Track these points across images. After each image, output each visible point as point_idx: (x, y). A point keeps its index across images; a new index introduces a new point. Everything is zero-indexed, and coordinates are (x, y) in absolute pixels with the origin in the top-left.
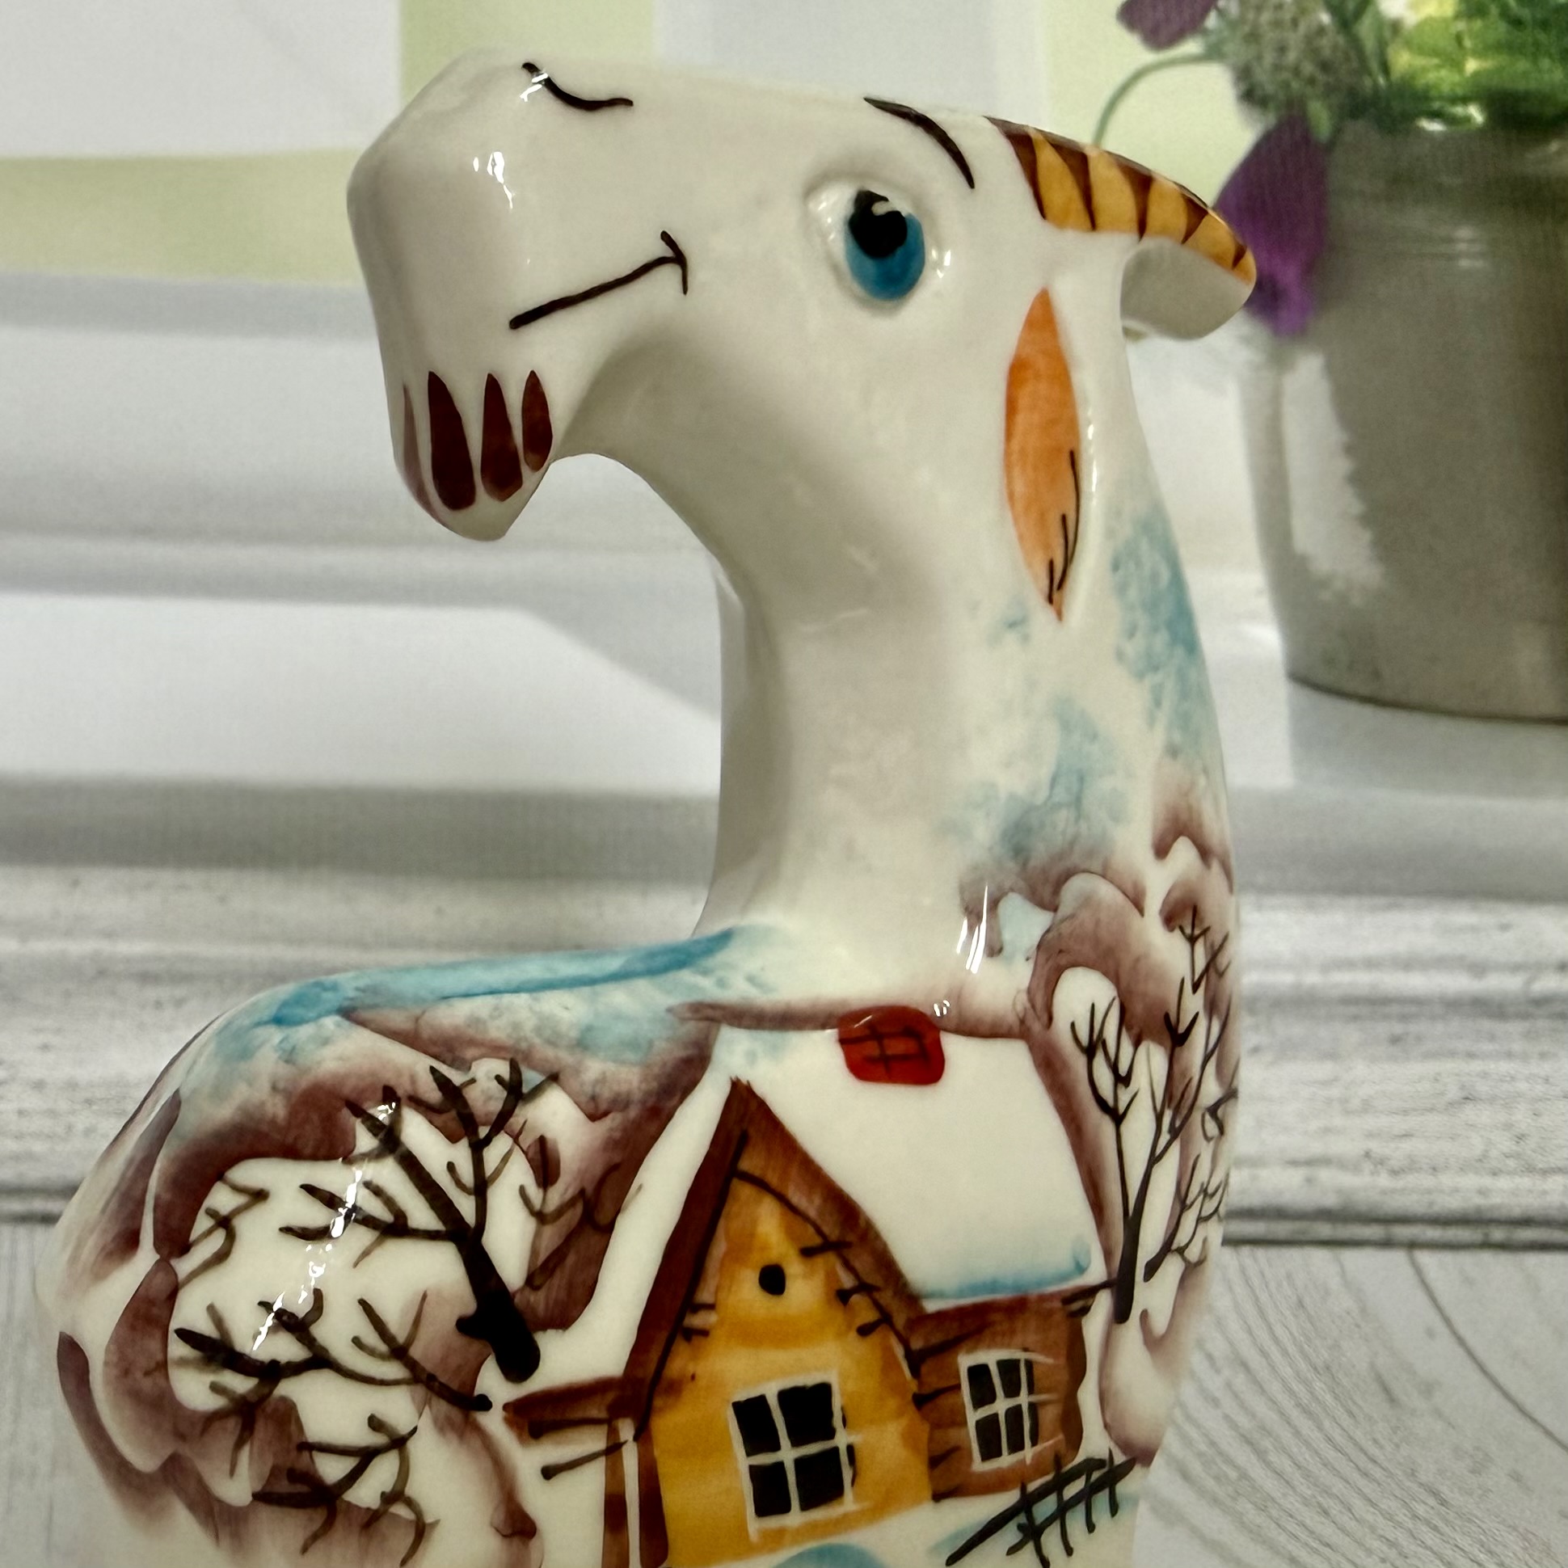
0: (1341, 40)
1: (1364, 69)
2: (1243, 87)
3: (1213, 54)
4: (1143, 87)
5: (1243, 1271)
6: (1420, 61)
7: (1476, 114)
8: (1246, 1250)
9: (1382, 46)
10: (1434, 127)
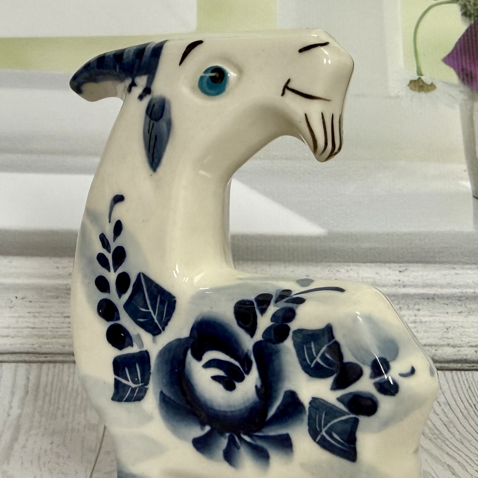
2: (464, 11)
5: (453, 378)
8: (454, 372)
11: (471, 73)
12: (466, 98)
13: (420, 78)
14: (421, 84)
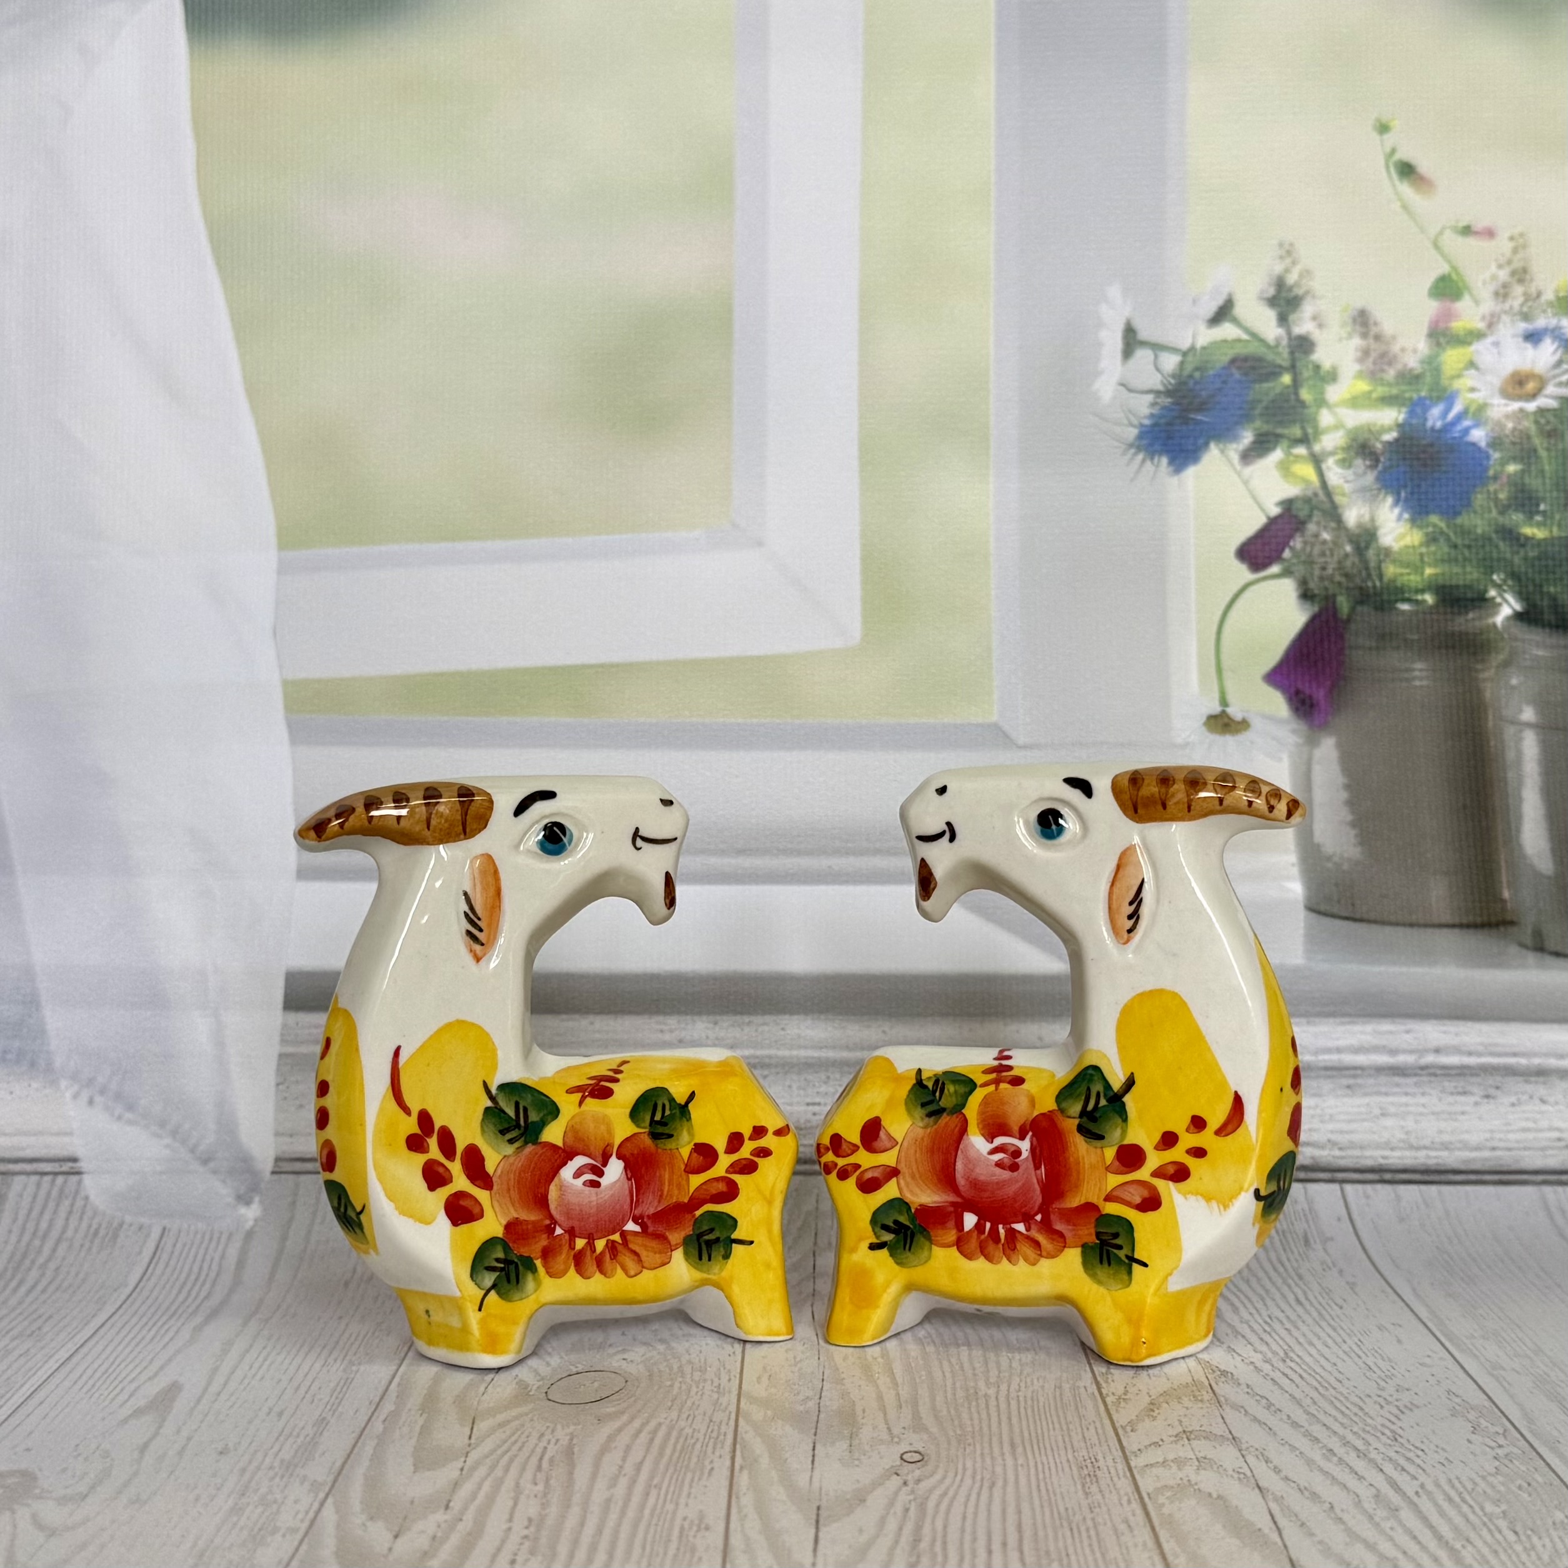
0: (1356, 560)
1: (1369, 576)
2: (1302, 591)
3: (1286, 573)
4: (1248, 594)
6: (1399, 570)
7: (1429, 598)
9: (1380, 562)
10: (1405, 607)
11: (1310, 697)
12: (1300, 741)
13: (1224, 712)
14: (1226, 720)
